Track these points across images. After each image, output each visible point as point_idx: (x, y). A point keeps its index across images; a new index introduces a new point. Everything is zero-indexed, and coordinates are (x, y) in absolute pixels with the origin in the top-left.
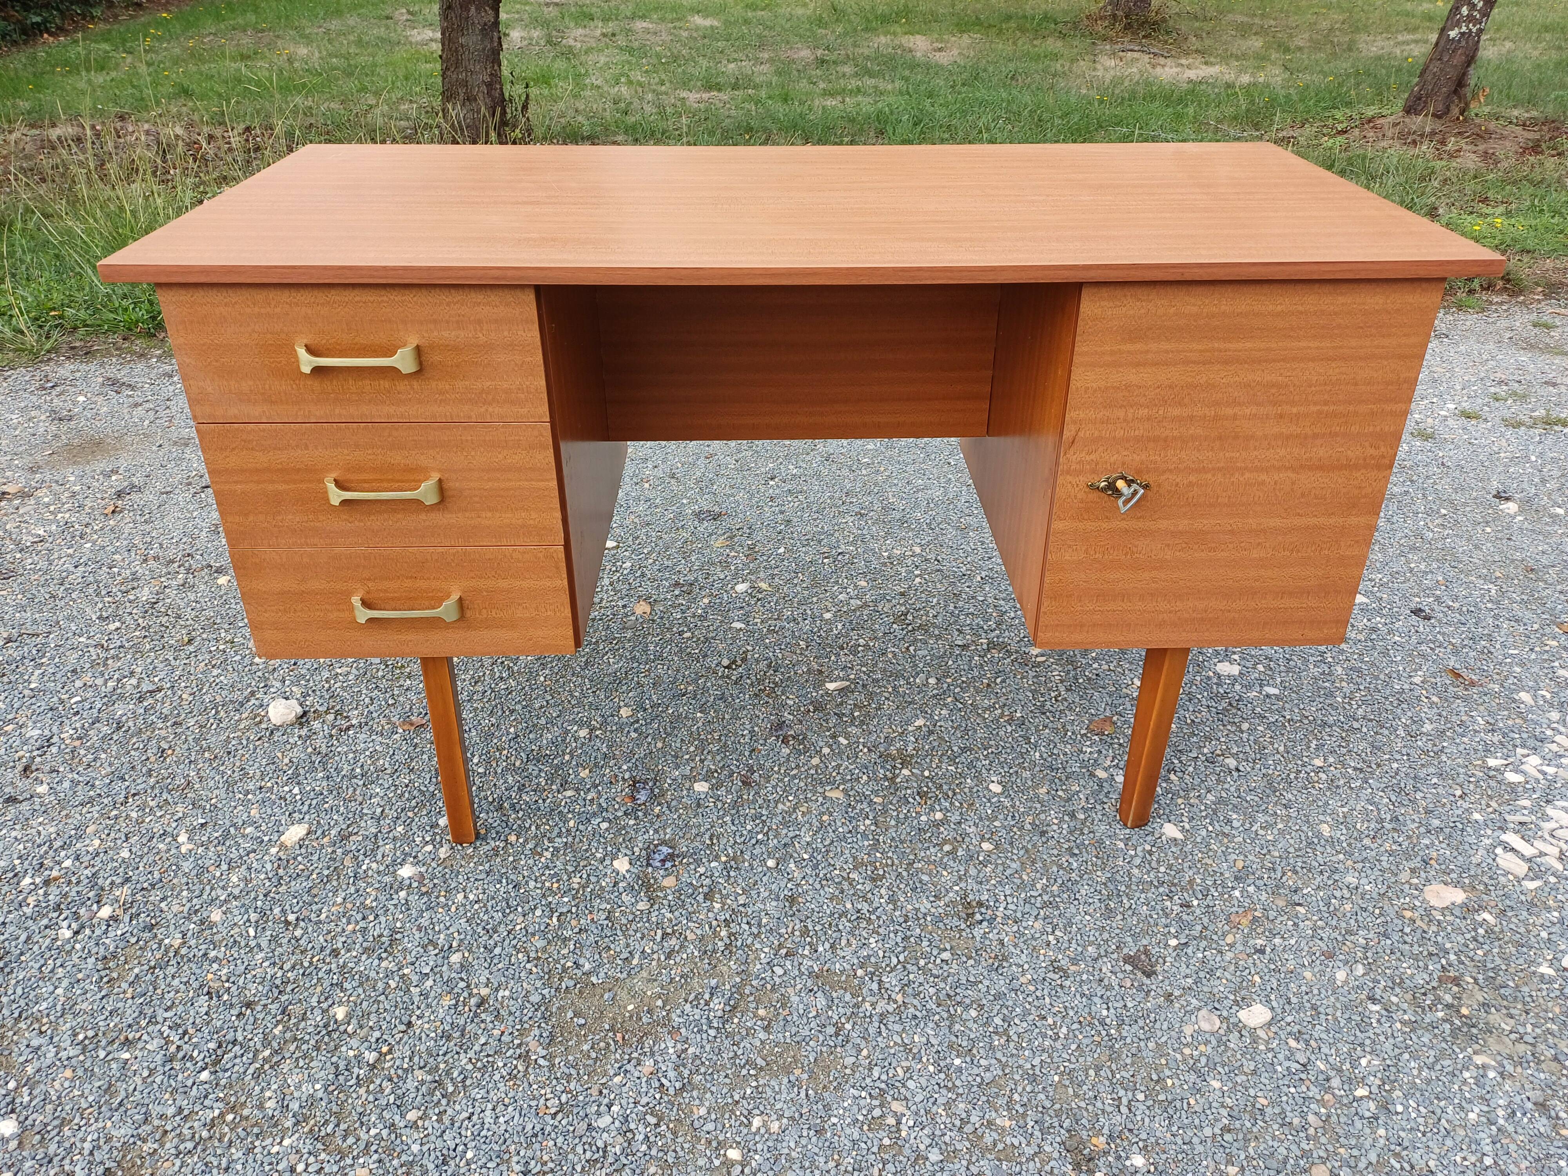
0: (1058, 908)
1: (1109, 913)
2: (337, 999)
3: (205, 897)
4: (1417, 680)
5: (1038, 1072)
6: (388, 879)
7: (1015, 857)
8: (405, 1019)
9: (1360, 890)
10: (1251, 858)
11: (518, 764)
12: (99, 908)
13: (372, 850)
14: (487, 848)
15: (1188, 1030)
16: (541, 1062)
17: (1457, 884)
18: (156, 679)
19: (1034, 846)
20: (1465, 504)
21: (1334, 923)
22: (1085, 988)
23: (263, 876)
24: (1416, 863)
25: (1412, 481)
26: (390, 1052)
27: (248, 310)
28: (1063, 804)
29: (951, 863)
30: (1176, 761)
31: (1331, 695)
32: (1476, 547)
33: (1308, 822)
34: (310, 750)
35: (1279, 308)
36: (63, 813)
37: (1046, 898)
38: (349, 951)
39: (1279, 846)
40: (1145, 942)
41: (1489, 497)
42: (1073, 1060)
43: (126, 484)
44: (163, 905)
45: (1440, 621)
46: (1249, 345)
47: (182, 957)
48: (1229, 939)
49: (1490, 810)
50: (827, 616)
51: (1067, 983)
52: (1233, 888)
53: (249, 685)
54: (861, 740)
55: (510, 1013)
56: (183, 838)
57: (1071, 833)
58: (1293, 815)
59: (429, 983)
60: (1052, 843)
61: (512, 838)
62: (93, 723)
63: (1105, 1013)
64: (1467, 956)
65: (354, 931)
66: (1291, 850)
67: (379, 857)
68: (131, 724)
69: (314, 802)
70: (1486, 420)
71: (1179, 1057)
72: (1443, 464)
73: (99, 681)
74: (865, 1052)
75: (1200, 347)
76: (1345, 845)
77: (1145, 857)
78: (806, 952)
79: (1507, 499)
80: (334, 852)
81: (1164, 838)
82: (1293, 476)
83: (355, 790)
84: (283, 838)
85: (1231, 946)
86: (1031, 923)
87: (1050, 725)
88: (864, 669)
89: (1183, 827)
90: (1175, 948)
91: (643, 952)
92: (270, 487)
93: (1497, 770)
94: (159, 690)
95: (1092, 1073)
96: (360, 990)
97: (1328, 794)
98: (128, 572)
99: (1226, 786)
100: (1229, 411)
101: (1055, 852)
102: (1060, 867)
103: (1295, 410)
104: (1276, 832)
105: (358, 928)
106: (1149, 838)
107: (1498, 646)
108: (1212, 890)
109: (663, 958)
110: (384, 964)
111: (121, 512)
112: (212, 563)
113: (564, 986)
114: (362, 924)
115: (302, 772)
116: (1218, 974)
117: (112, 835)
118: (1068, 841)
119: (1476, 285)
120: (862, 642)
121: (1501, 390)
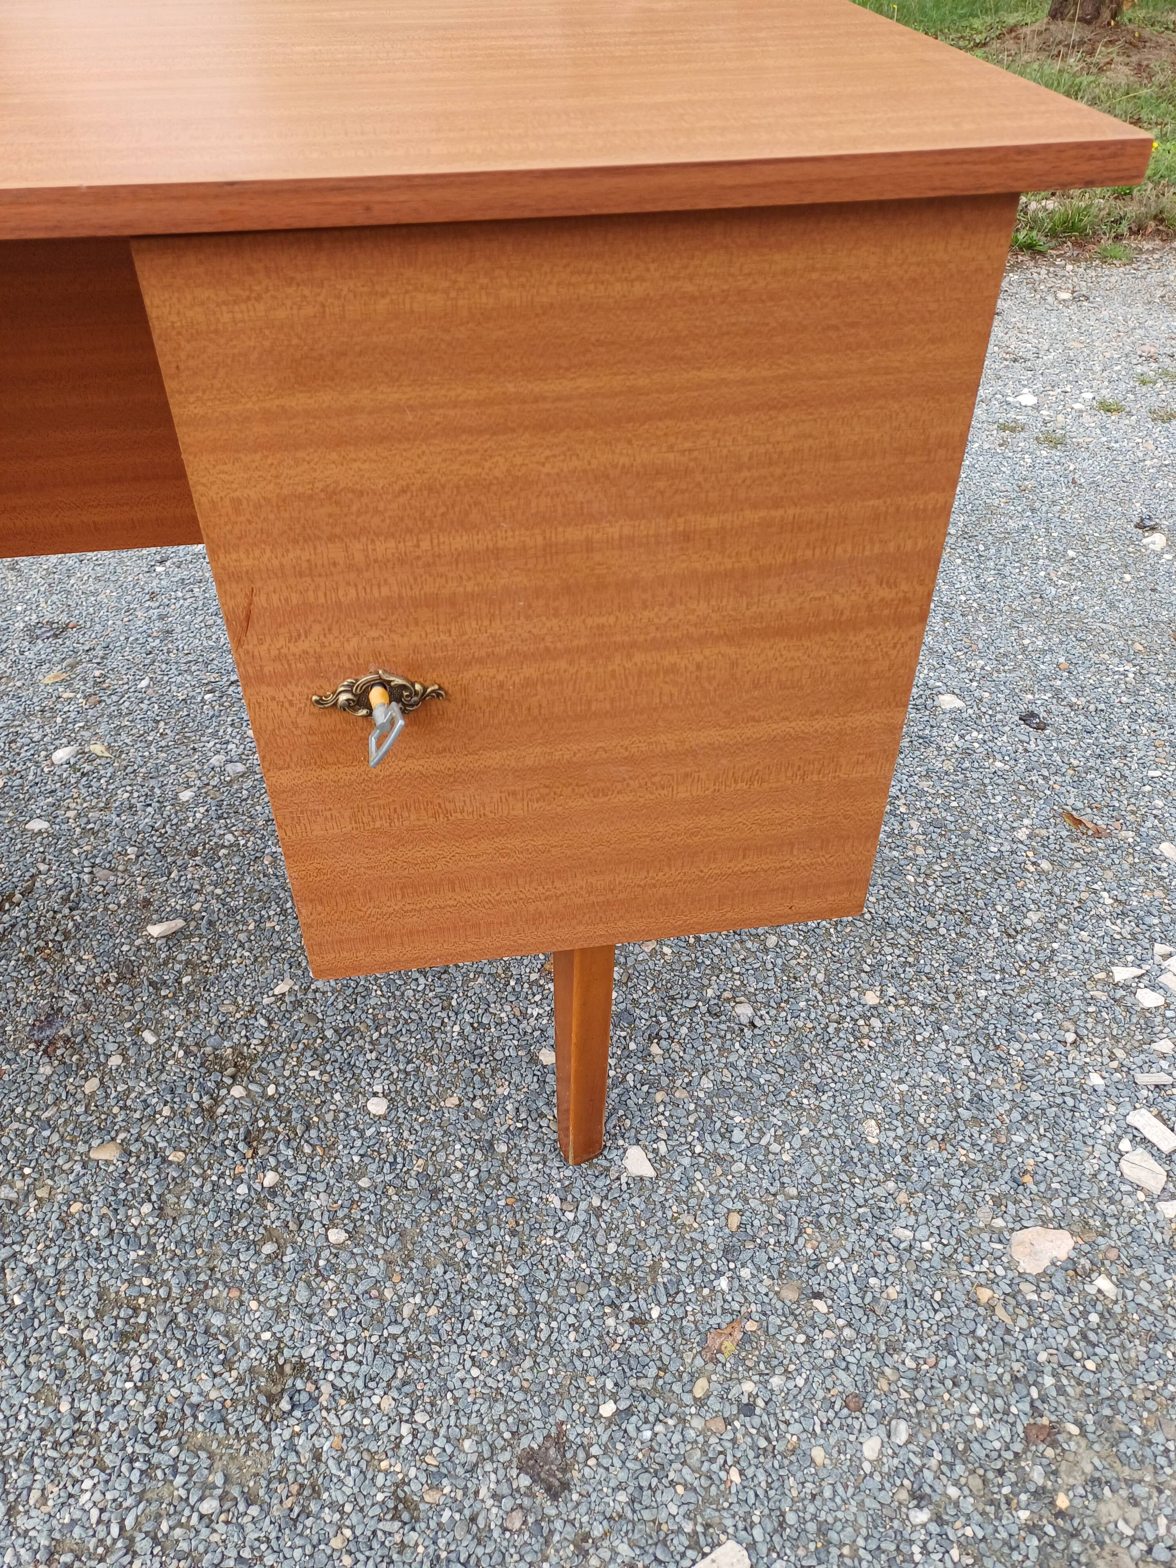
0: (429, 1357)
1: (512, 1356)
4: (1022, 834)
7: (379, 1252)
9: (915, 1253)
10: (753, 1203)
17: (1059, 1222)
19: (416, 1222)
20: (1100, 541)
21: (869, 1329)
22: (442, 1542)
24: (1002, 1186)
25: (1033, 510)
28: (477, 1125)
29: (269, 1280)
30: (663, 1019)
31: (900, 872)
32: (1112, 606)
33: (847, 1117)
37: (413, 1337)
39: (800, 1173)
40: (561, 1415)
41: (1130, 527)
45: (1058, 731)
48: (700, 1388)
49: (1115, 1064)
50: (186, 795)
52: (719, 1274)
54: (179, 1034)
57: (479, 1187)
58: (826, 1107)
60: (446, 1211)
64: (1070, 1375)
66: (817, 1179)
70: (1130, 414)
72: (1074, 482)
75: (476, 395)
76: (898, 1159)
77: (587, 1222)
79: (1153, 529)
81: (624, 1179)
82: (731, 651)
85: (701, 1403)
86: (376, 1400)
87: (486, 970)
88: (219, 891)
89: (655, 1151)
90: (610, 1421)
93: (1126, 987)
97: (881, 1057)
99: (733, 1058)
100: (575, 534)
101: (446, 1232)
102: (449, 1263)
103: (713, 522)
104: (797, 1143)
106: (599, 1183)
107: (1134, 766)
108: (686, 1281)
116: (672, 1476)
118: (474, 1204)
119: (1124, 228)
120: (229, 837)
121: (1149, 370)
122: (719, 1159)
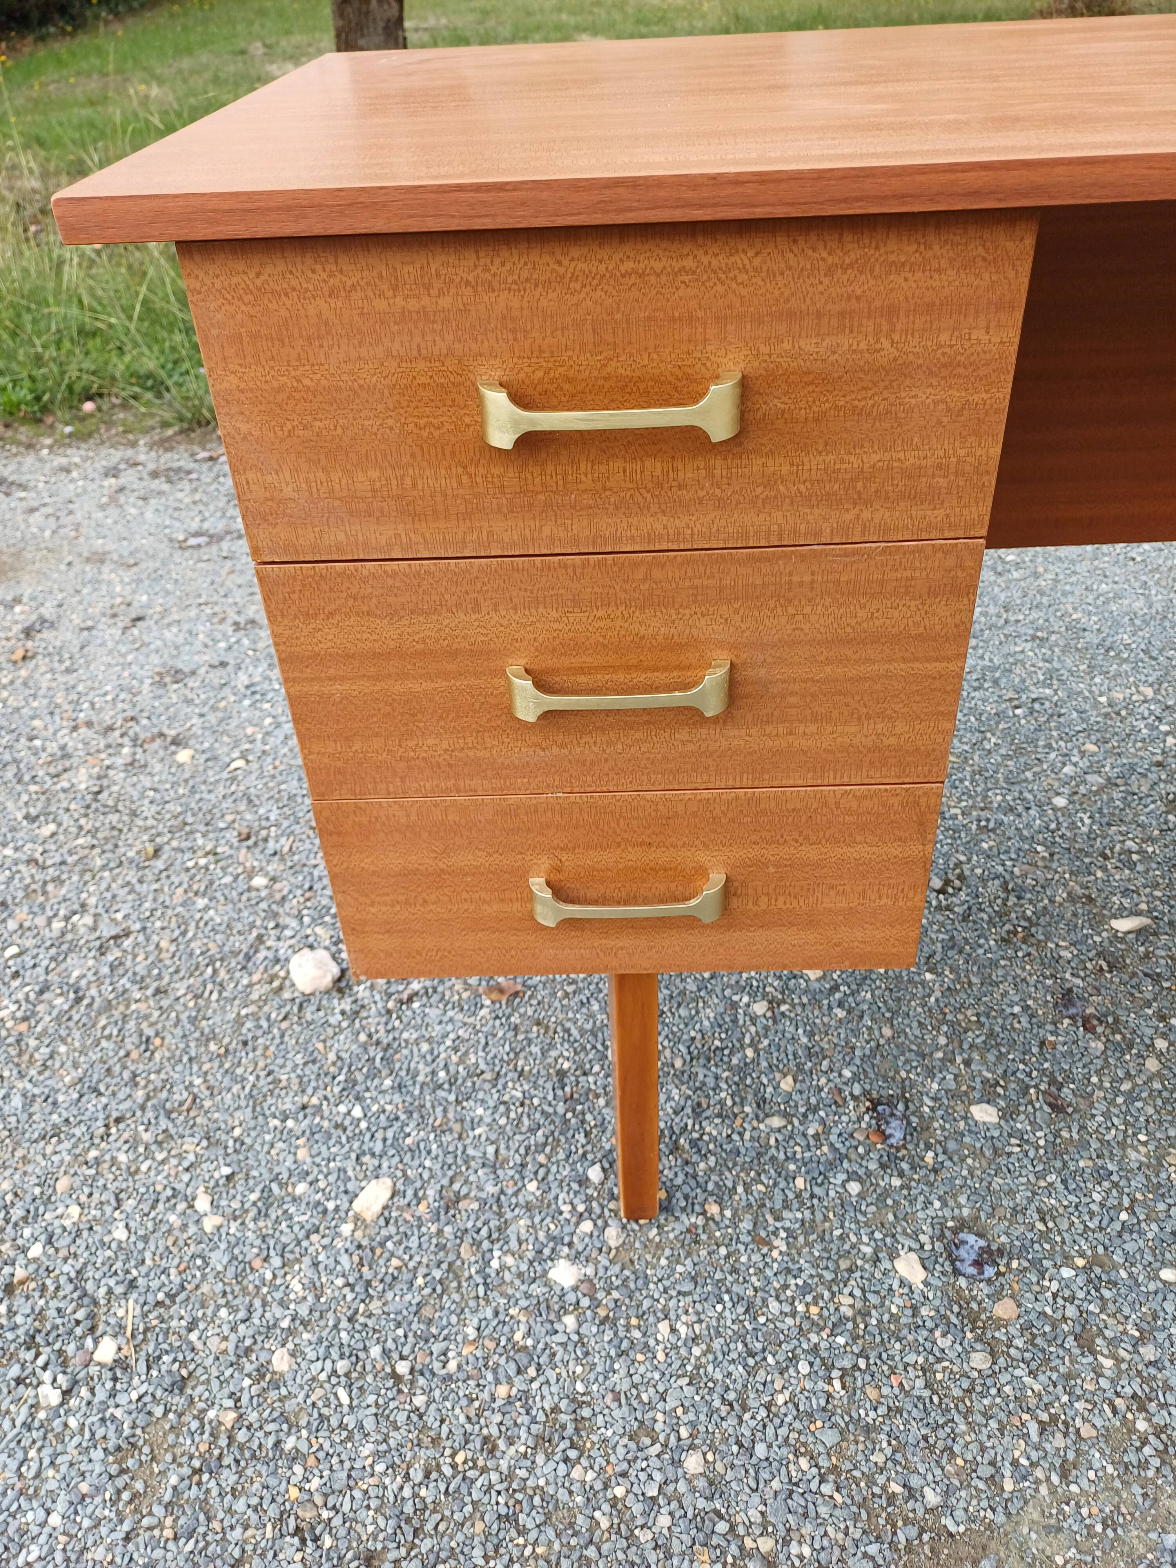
2: (516, 1553)
3: (256, 1321)
6: (537, 1289)
11: (678, 1063)
12: (96, 1342)
13: (499, 1229)
14: (679, 1227)
18: (119, 916)
23: (340, 1282)
34: (363, 1037)
36: (19, 1153)
38: (511, 1442)
43: (34, 617)
44: (193, 1336)
47: (241, 1447)
50: (1060, 802)
53: (252, 926)
56: (202, 1203)
61: (713, 1209)
62: (41, 992)
65: (509, 1400)
67: (514, 1244)
68: (93, 992)
69: (390, 1134)
73: (40, 921)
80: (440, 1232)
83: (445, 1111)
84: (357, 1205)
91: (1015, 1463)
94: (127, 934)
98: (54, 744)
105: (514, 1392)
109: (1055, 1479)
110: (577, 1473)
111: (33, 657)
112: (165, 730)
113: (900, 1537)
114: (519, 1383)
115: (359, 1077)
117: (96, 1195)
120: (1132, 844)
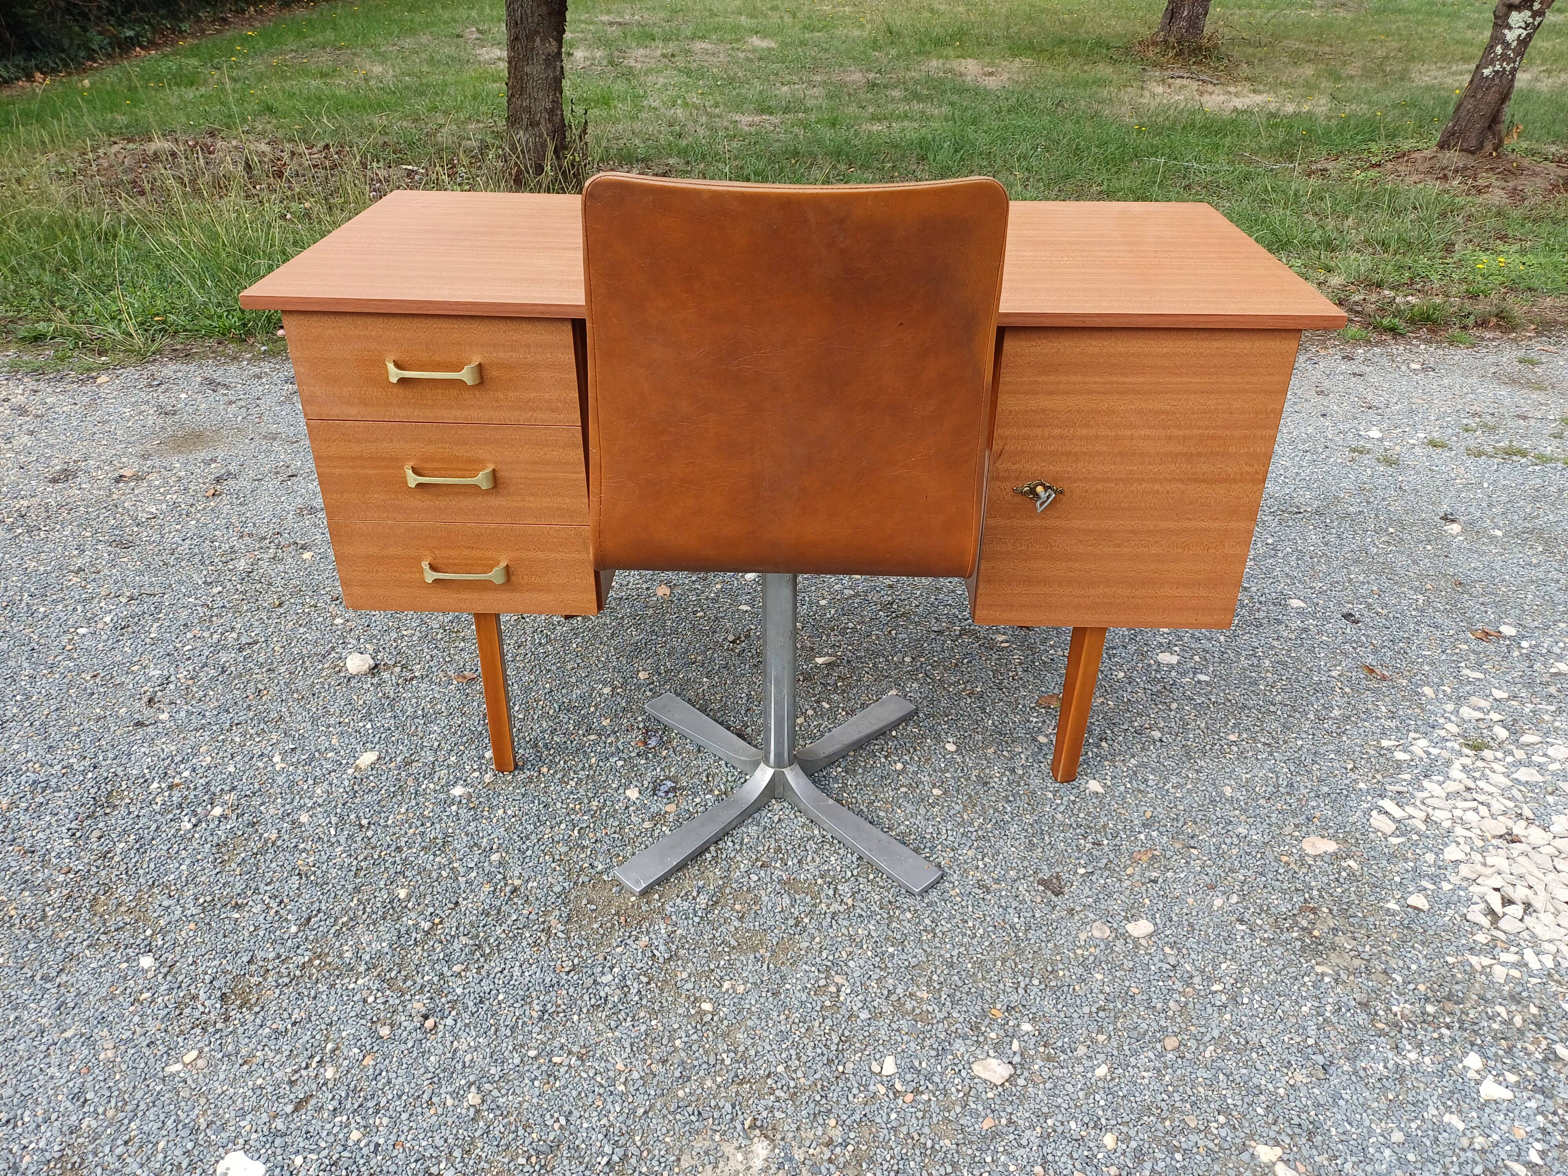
0: (989, 841)
1: (1031, 847)
2: (400, 884)
3: (295, 803)
4: (1335, 673)
5: (955, 960)
6: (442, 796)
7: (959, 801)
8: (454, 900)
9: (1248, 839)
10: (1159, 810)
11: (551, 712)
12: (212, 808)
13: (430, 774)
14: (523, 776)
15: (1083, 936)
16: (560, 935)
17: (1332, 837)
18: (253, 634)
19: (977, 793)
20: (1413, 524)
21: (1220, 863)
22: (1003, 901)
23: (341, 790)
24: (1301, 819)
25: (1368, 502)
26: (441, 923)
27: (350, 333)
28: (1006, 761)
29: (905, 803)
30: (1109, 732)
31: (1255, 683)
32: (1415, 562)
33: (1214, 784)
34: (380, 695)
35: (1165, 350)
36: (181, 736)
37: (980, 833)
38: (410, 848)
39: (1186, 802)
40: (1058, 870)
41: (1437, 519)
42: (985, 953)
43: (223, 471)
44: (262, 808)
45: (1367, 626)
46: (1141, 379)
47: (278, 847)
48: (1129, 871)
49: (1375, 781)
50: (823, 602)
51: (989, 897)
52: (1140, 833)
53: (330, 642)
55: (537, 899)
56: (277, 759)
57: (1009, 784)
58: (1202, 778)
59: (474, 874)
60: (992, 791)
61: (544, 770)
62: (203, 667)
63: (1016, 920)
64: (1327, 893)
65: (414, 834)
66: (1195, 805)
67: (436, 779)
68: (233, 669)
69: (383, 735)
70: (1451, 449)
71: (1072, 955)
72: (1400, 488)
73: (206, 634)
74: (817, 940)
75: (1101, 380)
76: (1242, 803)
77: (1069, 805)
78: (778, 865)
79: (1453, 521)
80: (399, 774)
81: (1087, 792)
82: (1182, 487)
83: (417, 727)
84: (358, 762)
85: (1130, 876)
86: (965, 851)
87: (1005, 699)
88: (850, 648)
89: (1105, 783)
90: (1082, 875)
92: (362, 472)
93: (1388, 749)
94: (256, 643)
95: (999, 963)
96: (419, 878)
97: (1236, 762)
98: (227, 546)
99: (1149, 753)
100: (1128, 432)
101: (994, 799)
102: (996, 810)
103: (1181, 433)
104: (1184, 791)
105: (417, 832)
106: (1075, 791)
107: (1414, 648)
108: (1122, 833)
110: (438, 859)
111: (220, 495)
112: (298, 541)
113: (580, 880)
114: (421, 829)
115: (374, 711)
116: (1115, 896)
117: (221, 754)
118: (1006, 791)
119: (1470, 321)
120: (851, 625)
121: (1472, 423)
122: (1140, 791)
